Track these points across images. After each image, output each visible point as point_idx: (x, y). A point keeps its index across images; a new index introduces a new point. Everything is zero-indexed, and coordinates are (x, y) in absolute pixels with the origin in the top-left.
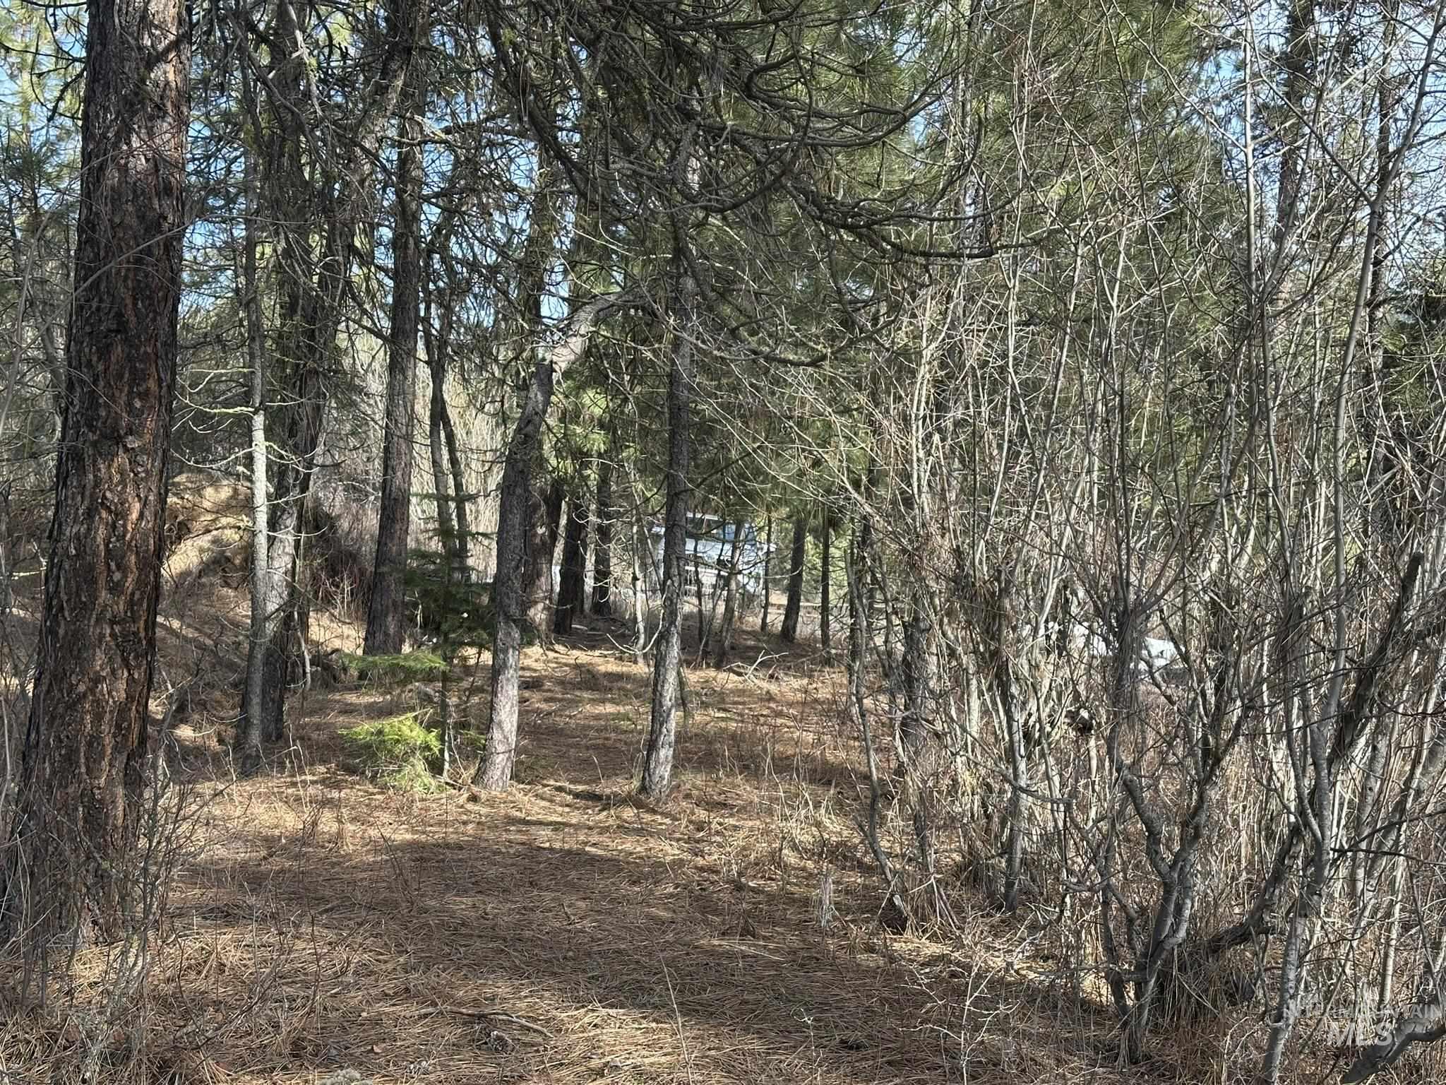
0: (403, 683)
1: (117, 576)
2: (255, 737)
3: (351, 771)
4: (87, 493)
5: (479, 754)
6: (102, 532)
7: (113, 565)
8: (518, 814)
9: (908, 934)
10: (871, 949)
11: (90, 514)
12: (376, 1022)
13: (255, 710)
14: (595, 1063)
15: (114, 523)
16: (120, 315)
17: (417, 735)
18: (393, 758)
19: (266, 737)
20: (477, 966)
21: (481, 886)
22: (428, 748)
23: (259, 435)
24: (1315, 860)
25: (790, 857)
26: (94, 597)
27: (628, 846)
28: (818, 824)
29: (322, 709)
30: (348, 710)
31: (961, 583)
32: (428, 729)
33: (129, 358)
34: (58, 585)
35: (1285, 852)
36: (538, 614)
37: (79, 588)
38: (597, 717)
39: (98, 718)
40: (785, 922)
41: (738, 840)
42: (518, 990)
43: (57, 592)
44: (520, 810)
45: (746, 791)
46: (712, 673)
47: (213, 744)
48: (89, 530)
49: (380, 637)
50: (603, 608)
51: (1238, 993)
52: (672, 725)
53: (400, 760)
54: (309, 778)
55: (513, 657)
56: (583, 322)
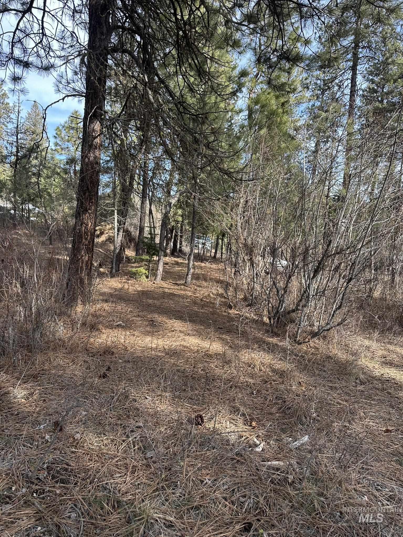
0: (142, 262)
1: (86, 237)
2: (114, 271)
3: (131, 277)
4: (81, 221)
5: (155, 275)
6: (84, 228)
7: (86, 235)
8: (162, 286)
9: (232, 310)
10: (225, 312)
11: (81, 225)
12: (133, 320)
13: (114, 265)
14: (173, 329)
15: (86, 227)
16: (87, 187)
17: (144, 271)
18: (139, 275)
19: (116, 271)
20: (152, 312)
21: (154, 298)
22: (146, 273)
23: (116, 214)
24: (308, 297)
25: (211, 295)
26: (82, 241)
27: (182, 293)
28: (217, 290)
29: (127, 267)
30: (132, 267)
31: (245, 245)
32: (146, 270)
33: (89, 195)
34: (75, 238)
35: (303, 295)
36: (168, 251)
37: (79, 239)
38: (178, 270)
39: (82, 263)
40: (210, 307)
41: (202, 292)
42: (159, 316)
45: (205, 284)
46: (200, 263)
47: (107, 272)
48: (81, 228)
49: (138, 254)
50: (181, 251)
51: (292, 321)
52: (191, 271)
53: (141, 276)
54: (124, 278)
55: (162, 257)
56: (178, 195)
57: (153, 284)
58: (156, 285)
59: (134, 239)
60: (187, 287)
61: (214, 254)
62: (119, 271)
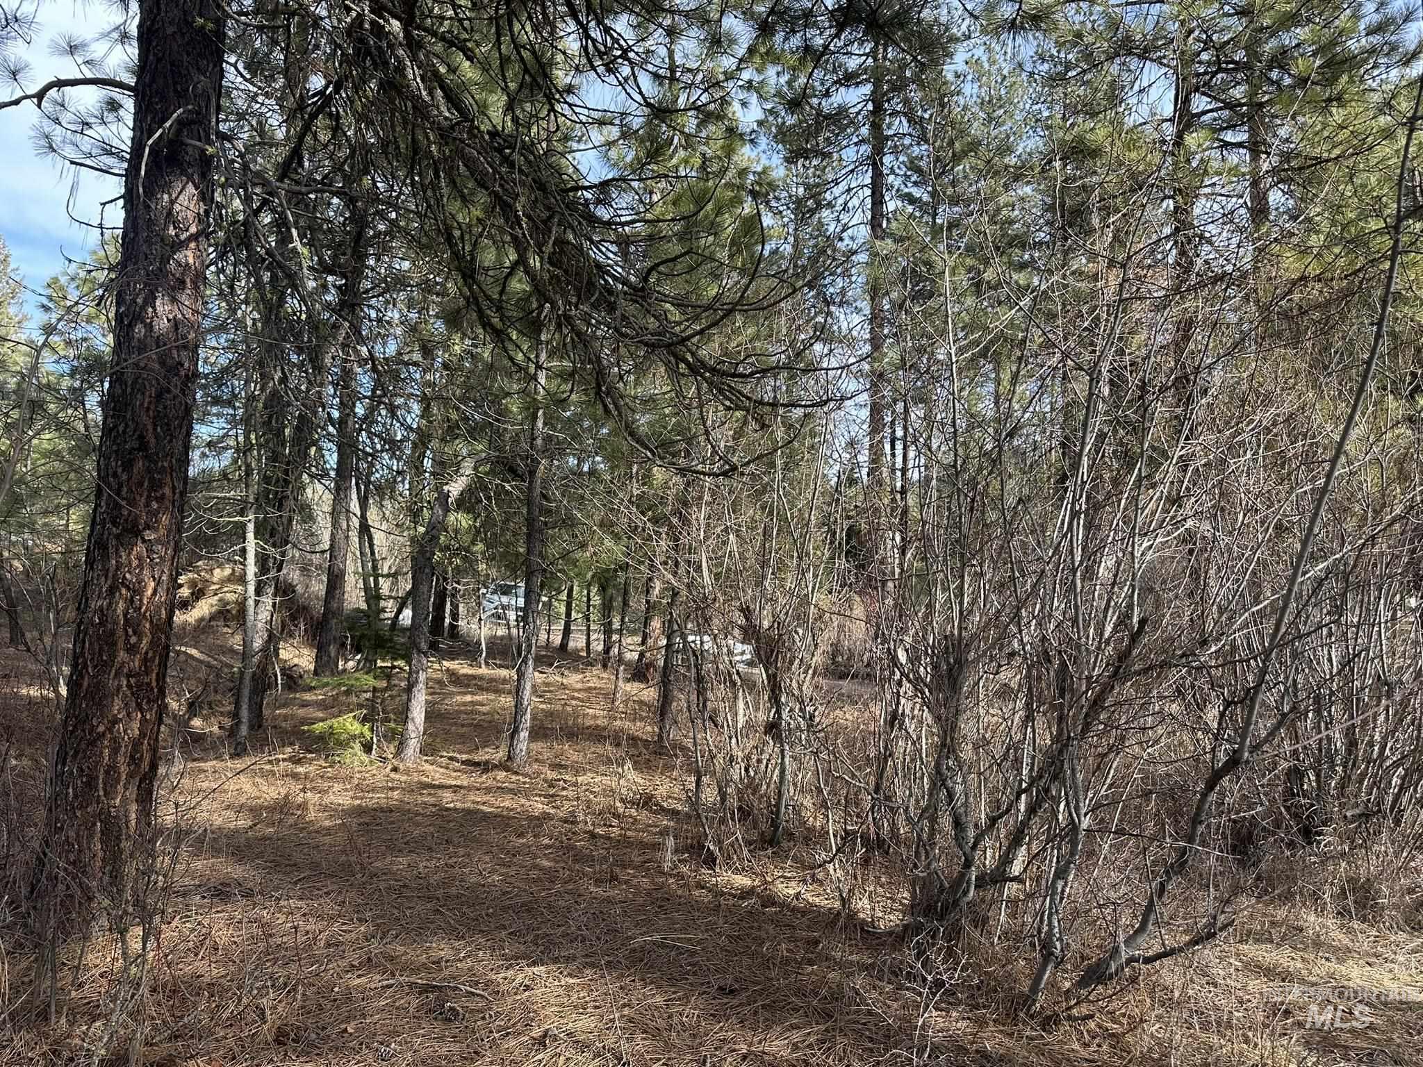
1: (134, 639)
4: (110, 575)
5: (398, 738)
6: (121, 606)
7: (130, 631)
9: (718, 870)
10: (700, 886)
11: (112, 591)
13: (245, 706)
15: (132, 598)
16: (141, 437)
17: (355, 727)
18: (339, 743)
19: (251, 728)
22: (362, 736)
23: (250, 536)
26: (113, 656)
29: (288, 704)
32: (363, 724)
33: (149, 470)
34: (83, 648)
37: (101, 649)
38: (464, 704)
39: (115, 751)
42: (457, 952)
43: (82, 653)
44: (427, 777)
47: (216, 731)
48: (110, 604)
49: (325, 657)
50: (457, 635)
52: (528, 716)
53: (344, 745)
54: (281, 756)
55: (422, 677)
56: (468, 468)
57: (393, 775)
58: (404, 778)
59: (305, 608)
60: (517, 773)
61: (560, 637)
62: (260, 726)
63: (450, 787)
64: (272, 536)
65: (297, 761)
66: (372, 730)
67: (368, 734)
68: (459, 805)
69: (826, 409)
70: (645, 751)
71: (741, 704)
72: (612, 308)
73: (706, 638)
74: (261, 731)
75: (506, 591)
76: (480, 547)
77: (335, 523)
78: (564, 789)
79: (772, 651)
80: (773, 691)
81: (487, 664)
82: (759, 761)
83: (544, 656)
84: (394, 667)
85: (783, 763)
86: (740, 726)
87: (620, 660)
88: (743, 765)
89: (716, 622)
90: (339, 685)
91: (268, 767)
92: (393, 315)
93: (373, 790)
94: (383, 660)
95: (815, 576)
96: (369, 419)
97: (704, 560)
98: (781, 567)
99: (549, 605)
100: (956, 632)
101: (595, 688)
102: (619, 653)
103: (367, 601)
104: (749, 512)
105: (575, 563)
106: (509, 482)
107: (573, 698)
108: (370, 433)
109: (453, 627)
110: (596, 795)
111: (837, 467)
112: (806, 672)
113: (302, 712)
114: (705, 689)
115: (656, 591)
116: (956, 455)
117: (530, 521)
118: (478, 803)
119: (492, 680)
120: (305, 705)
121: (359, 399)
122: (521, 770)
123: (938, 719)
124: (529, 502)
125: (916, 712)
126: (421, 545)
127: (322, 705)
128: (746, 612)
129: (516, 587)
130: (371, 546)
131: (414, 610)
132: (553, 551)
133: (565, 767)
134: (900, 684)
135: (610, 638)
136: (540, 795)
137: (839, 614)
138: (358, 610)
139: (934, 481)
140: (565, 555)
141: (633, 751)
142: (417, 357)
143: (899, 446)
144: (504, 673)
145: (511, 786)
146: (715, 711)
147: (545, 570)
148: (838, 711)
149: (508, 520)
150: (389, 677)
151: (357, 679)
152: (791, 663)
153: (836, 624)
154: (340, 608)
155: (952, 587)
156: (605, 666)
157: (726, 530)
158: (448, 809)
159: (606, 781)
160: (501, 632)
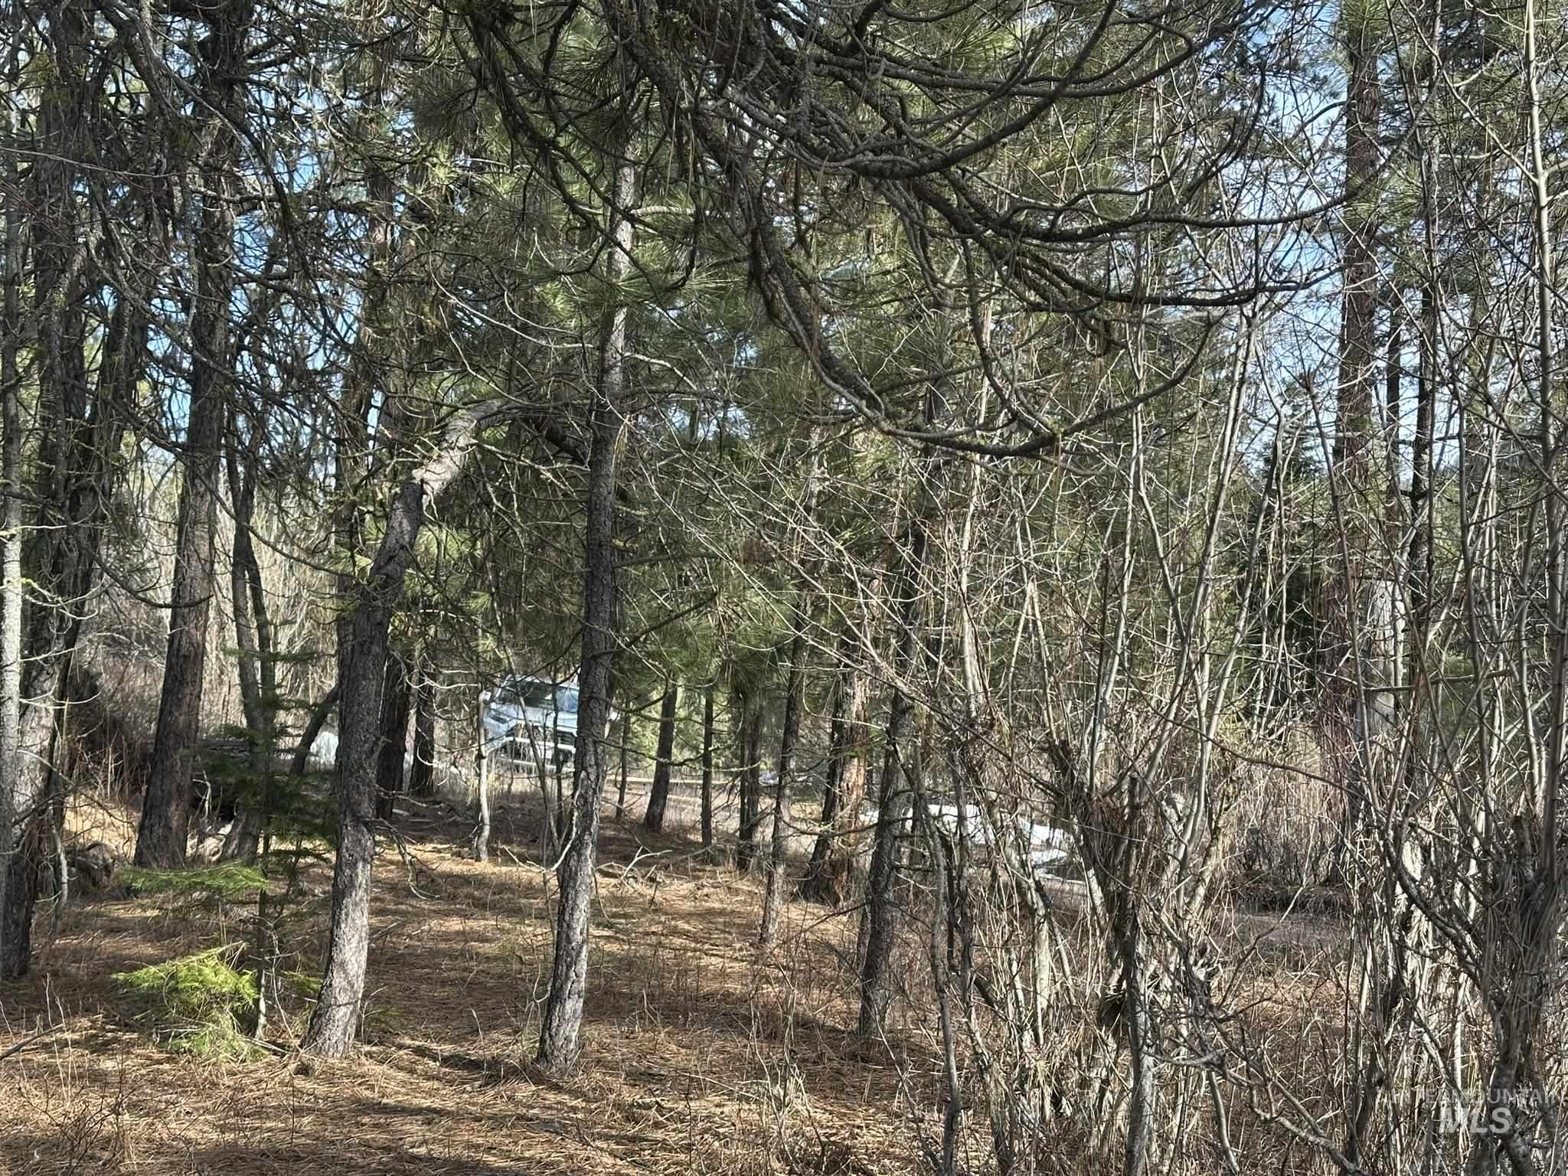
5: (311, 1005)
8: (368, 1093)
17: (224, 978)
18: (188, 1010)
22: (236, 995)
23: (13, 569)
32: (239, 970)
38: (446, 937)
44: (372, 1088)
49: (158, 832)
52: (583, 967)
53: (196, 1014)
54: (68, 1036)
55: (363, 874)
56: (462, 432)
57: (300, 1082)
58: (322, 1089)
59: (116, 725)
60: (557, 1088)
61: (646, 800)
62: (24, 971)
63: (419, 1111)
64: (56, 569)
65: (102, 1048)
66: (256, 984)
67: (248, 991)
68: (438, 1151)
69: (1248, 310)
70: (829, 1052)
71: (1045, 958)
72: (789, 92)
73: (970, 810)
74: (25, 982)
75: (532, 696)
76: (481, 601)
77: (183, 545)
78: (657, 1125)
79: (1118, 842)
80: (1118, 930)
81: (492, 852)
82: (1084, 1083)
83: (611, 840)
84: (301, 853)
85: (1138, 1092)
86: (1042, 1003)
87: (778, 852)
88: (1048, 1091)
89: (991, 774)
90: (193, 887)
91: (41, 1057)
92: (312, 103)
93: (260, 1113)
94: (282, 838)
95: (1216, 678)
96: (258, 322)
97: (968, 639)
98: (1138, 658)
99: (623, 728)
100: (1539, 809)
101: (722, 913)
102: (775, 837)
103: (248, 711)
104: (1068, 534)
105: (682, 638)
106: (546, 461)
107: (675, 932)
108: (256, 353)
109: (422, 772)
110: (726, 1140)
111: (1268, 435)
112: (1192, 894)
113: (109, 944)
114: (969, 921)
115: (856, 705)
116: (1545, 413)
117: (593, 548)
118: (477, 1147)
119: (503, 887)
120: (115, 928)
121: (240, 282)
122: (566, 1082)
123: (1497, 1004)
124: (591, 508)
125: (1441, 988)
126: (364, 594)
127: (153, 931)
128: (1060, 755)
129: (555, 687)
130: (257, 593)
131: (342, 734)
132: (637, 613)
133: (660, 1079)
134: (1405, 925)
135: (753, 804)
136: (607, 1138)
137: (1267, 763)
138: (231, 730)
139: (1492, 475)
140: (663, 623)
141: (804, 1051)
142: (358, 193)
143: (1409, 391)
144: (530, 873)
145: (546, 1115)
146: (986, 969)
147: (620, 653)
148: (1260, 982)
149: (543, 544)
150: (293, 873)
151: (229, 876)
152: (1160, 867)
153: (1261, 785)
154: (193, 725)
155: (1532, 708)
156: (742, 865)
157: (1016, 575)
158: (414, 1158)
159: (750, 1113)
160: (522, 785)
